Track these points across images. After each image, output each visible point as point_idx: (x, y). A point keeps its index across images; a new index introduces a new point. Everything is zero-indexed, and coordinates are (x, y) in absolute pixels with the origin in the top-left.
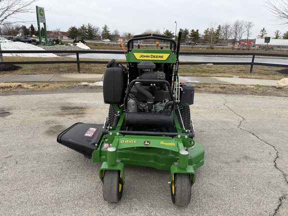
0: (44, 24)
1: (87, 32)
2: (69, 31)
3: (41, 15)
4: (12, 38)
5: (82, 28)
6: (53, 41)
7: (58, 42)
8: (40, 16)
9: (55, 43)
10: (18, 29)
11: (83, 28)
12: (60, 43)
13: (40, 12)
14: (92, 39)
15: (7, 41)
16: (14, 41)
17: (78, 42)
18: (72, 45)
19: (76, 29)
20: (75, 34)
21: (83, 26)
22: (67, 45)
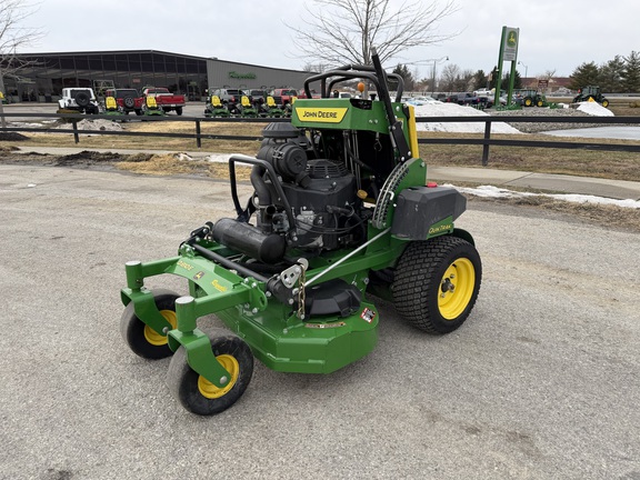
0: (513, 63)
1: (623, 75)
2: (576, 74)
3: (511, 44)
4: (444, 96)
5: (612, 64)
6: (526, 99)
7: (535, 101)
8: (506, 47)
9: (528, 103)
10: (468, 78)
11: (615, 65)
12: (540, 104)
13: (509, 38)
14: (634, 91)
15: (433, 101)
16: (446, 101)
17: (586, 99)
18: (566, 106)
19: (595, 68)
20: (589, 81)
21: (616, 60)
22: (556, 106)
